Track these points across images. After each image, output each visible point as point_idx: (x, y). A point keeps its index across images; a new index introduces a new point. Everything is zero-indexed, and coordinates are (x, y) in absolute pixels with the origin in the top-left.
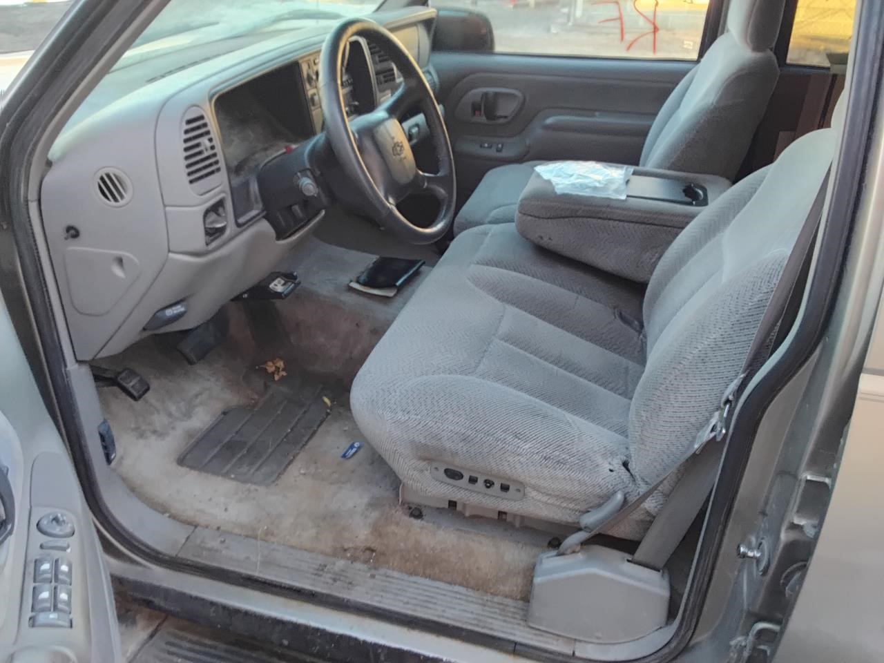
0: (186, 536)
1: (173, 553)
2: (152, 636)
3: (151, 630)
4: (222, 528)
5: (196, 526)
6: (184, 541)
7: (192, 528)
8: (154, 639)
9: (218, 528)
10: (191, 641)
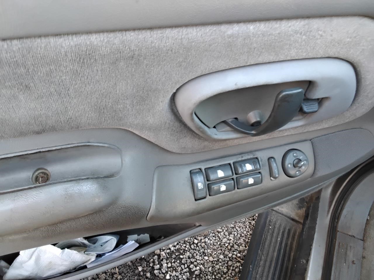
0: (354, 235)
1: (339, 229)
2: (293, 220)
3: (297, 218)
4: (365, 260)
5: (363, 240)
6: (350, 234)
7: (362, 238)
8: (291, 221)
9: (364, 257)
10: (292, 244)
